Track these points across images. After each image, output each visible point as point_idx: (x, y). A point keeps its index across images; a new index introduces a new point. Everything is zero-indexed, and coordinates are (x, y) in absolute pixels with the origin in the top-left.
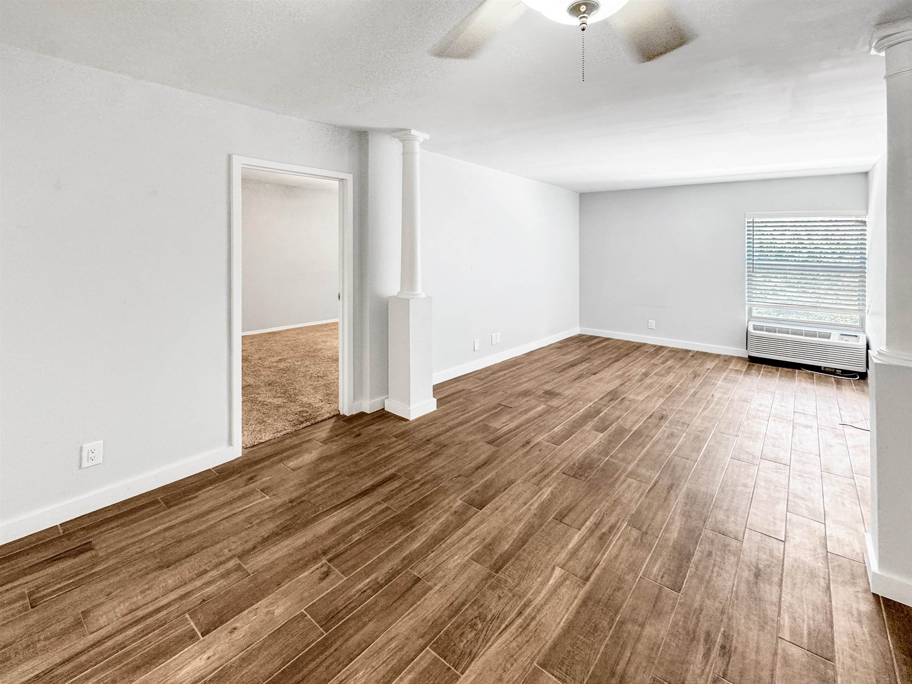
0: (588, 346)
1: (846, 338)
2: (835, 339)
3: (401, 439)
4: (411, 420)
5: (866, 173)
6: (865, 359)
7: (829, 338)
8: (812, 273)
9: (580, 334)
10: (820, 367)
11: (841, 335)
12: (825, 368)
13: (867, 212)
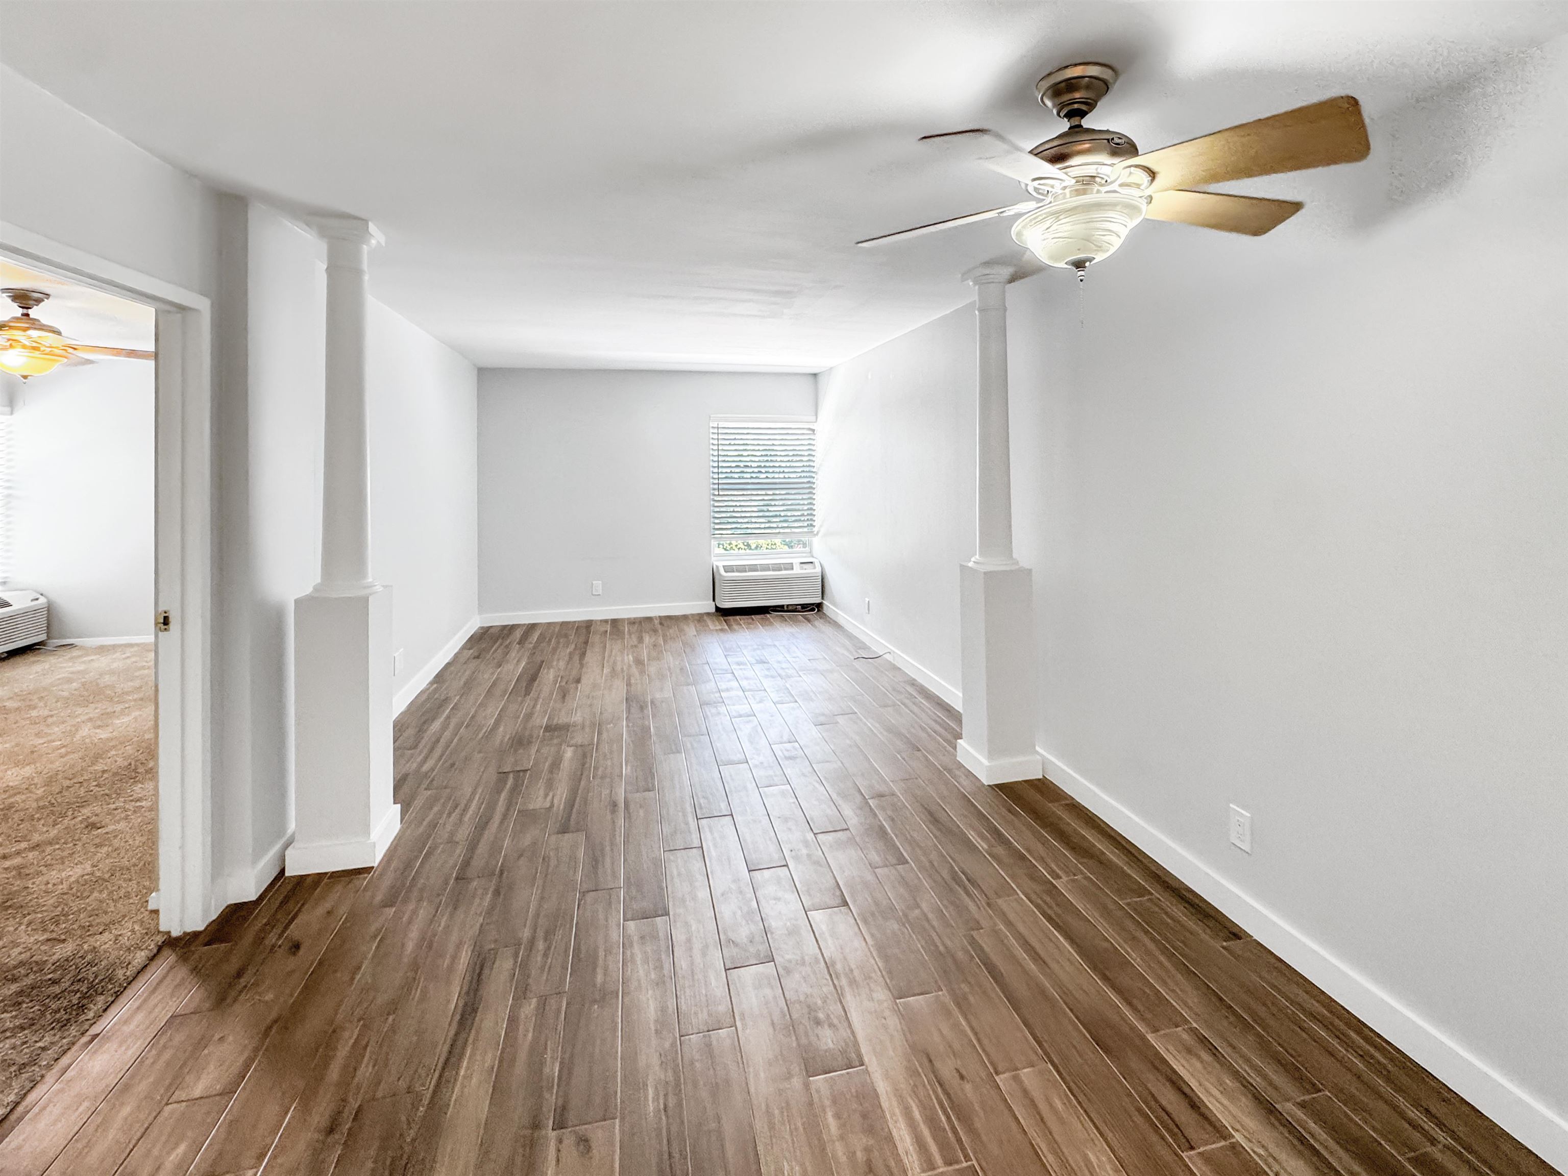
0: (519, 643)
1: (805, 566)
2: (797, 570)
3: (406, 901)
4: (376, 865)
5: (815, 375)
6: (820, 588)
7: (792, 569)
8: (760, 492)
9: (482, 628)
10: (782, 606)
11: (801, 563)
12: (788, 606)
13: (817, 418)
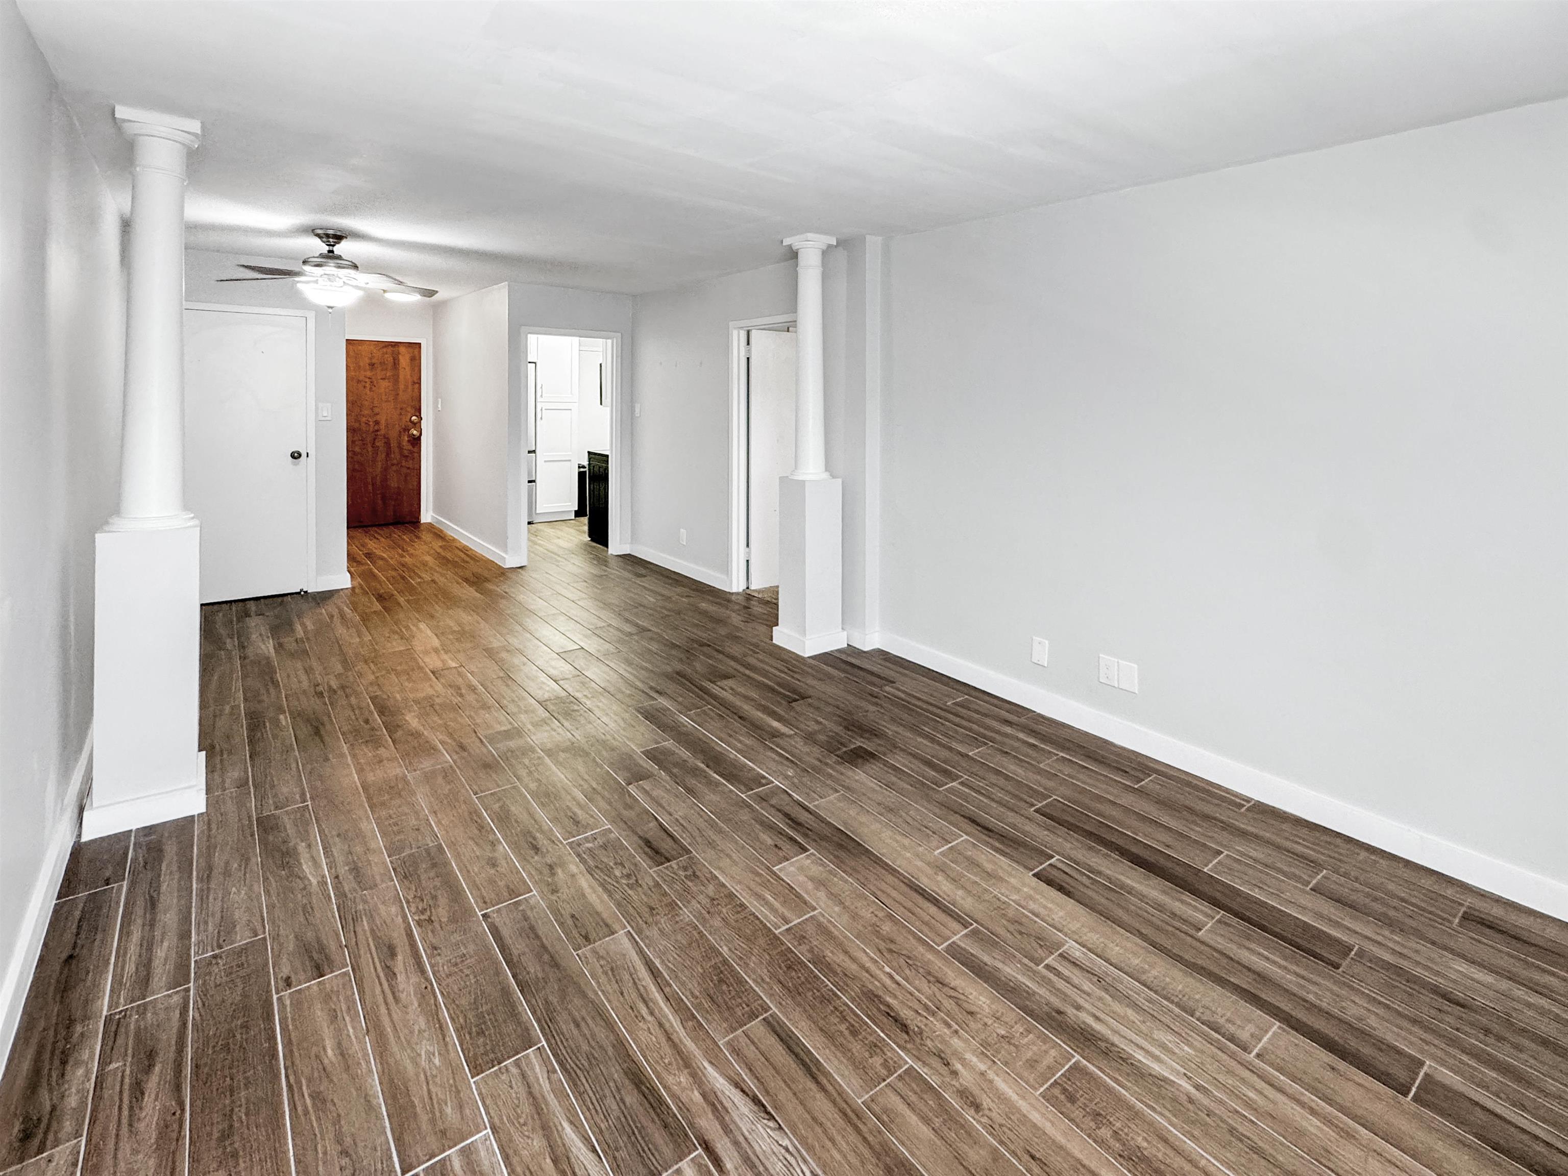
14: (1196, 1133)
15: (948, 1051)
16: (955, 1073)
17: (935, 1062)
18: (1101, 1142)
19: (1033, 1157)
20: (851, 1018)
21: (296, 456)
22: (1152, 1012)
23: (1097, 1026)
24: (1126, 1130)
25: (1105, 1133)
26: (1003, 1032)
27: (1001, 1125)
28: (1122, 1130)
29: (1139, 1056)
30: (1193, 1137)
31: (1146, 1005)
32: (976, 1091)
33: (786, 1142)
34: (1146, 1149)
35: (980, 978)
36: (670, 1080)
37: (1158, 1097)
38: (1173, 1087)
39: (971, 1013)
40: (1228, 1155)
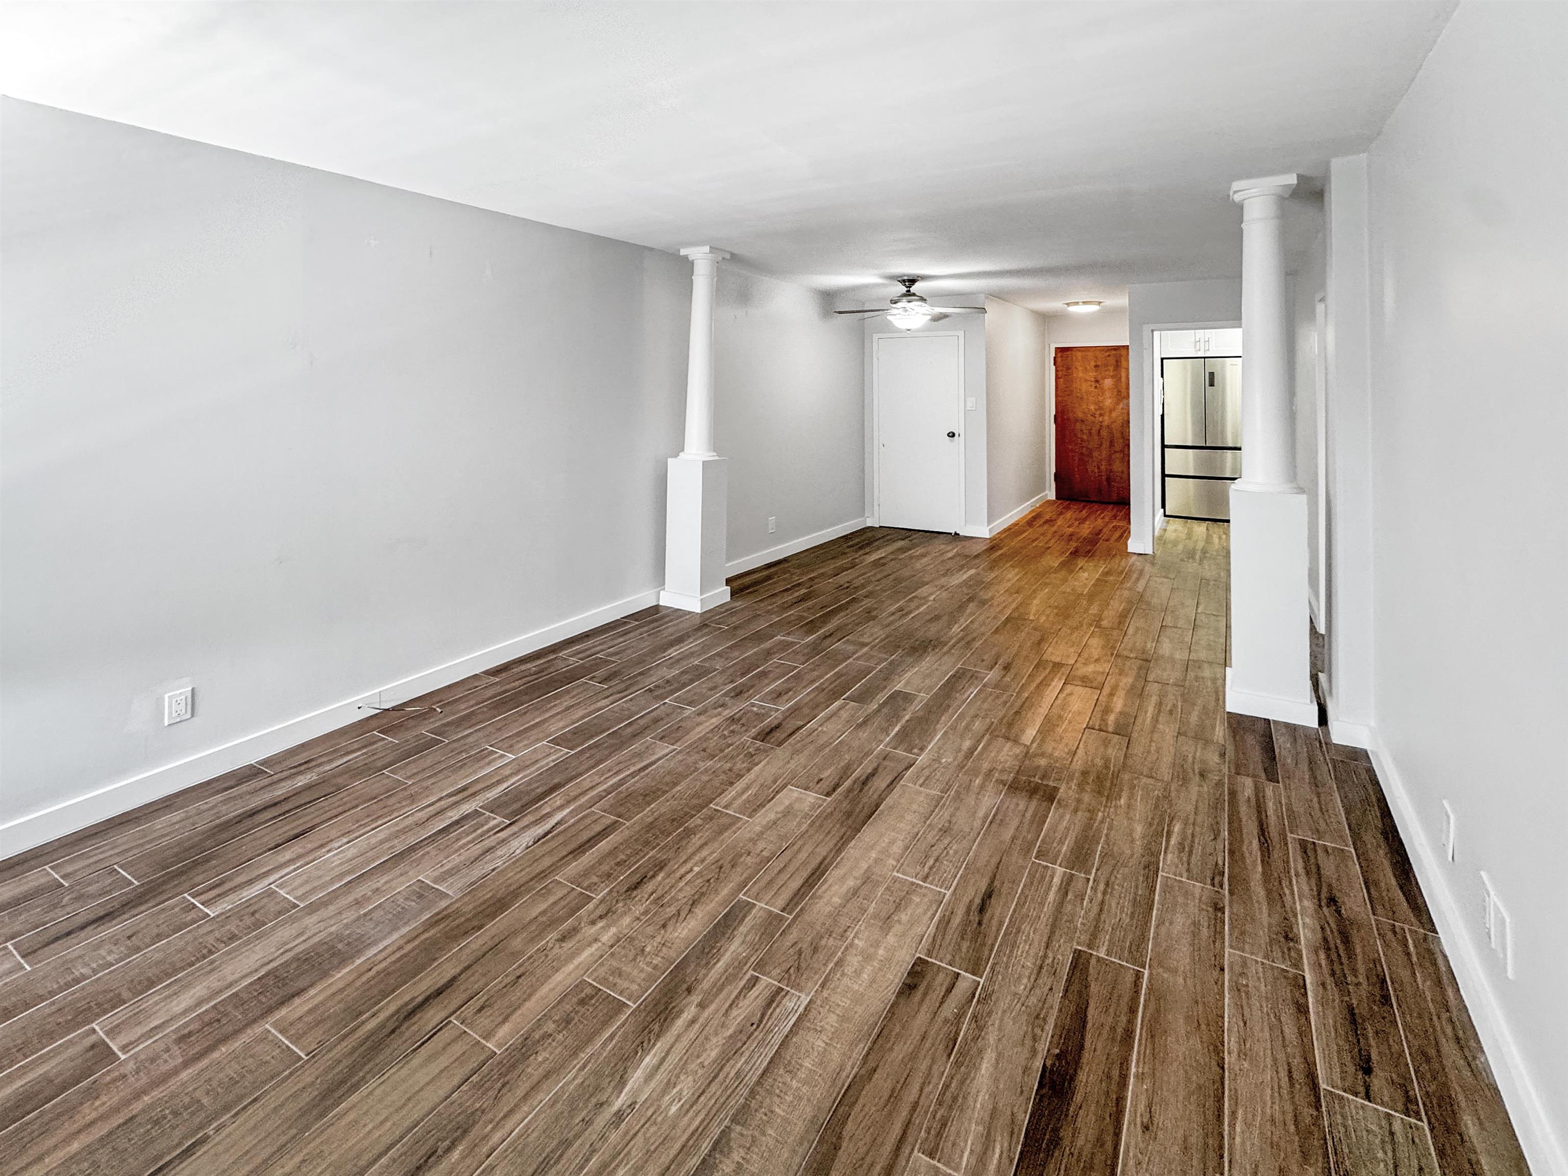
14: (559, 1105)
15: (615, 917)
16: (593, 923)
17: (602, 910)
18: (539, 1024)
19: (519, 977)
20: (633, 859)
21: (952, 435)
22: (721, 1076)
23: (680, 1023)
24: (554, 1044)
25: (550, 1027)
26: (648, 950)
27: (547, 956)
28: (554, 1041)
29: (649, 1060)
30: (554, 1102)
31: (731, 1070)
32: (579, 937)
33: (518, 851)
34: (535, 1059)
35: (715, 927)
36: (558, 798)
37: (597, 1074)
38: (615, 1088)
39: (664, 926)
40: (535, 1135)
